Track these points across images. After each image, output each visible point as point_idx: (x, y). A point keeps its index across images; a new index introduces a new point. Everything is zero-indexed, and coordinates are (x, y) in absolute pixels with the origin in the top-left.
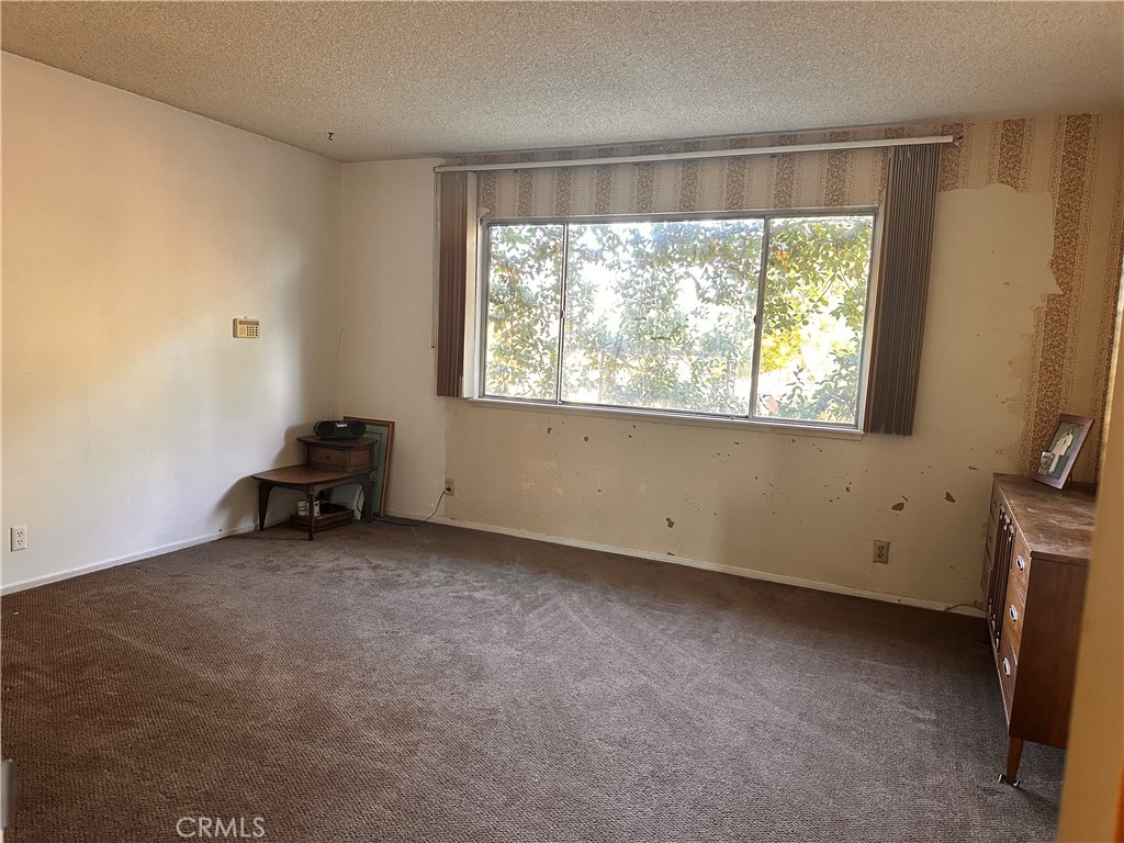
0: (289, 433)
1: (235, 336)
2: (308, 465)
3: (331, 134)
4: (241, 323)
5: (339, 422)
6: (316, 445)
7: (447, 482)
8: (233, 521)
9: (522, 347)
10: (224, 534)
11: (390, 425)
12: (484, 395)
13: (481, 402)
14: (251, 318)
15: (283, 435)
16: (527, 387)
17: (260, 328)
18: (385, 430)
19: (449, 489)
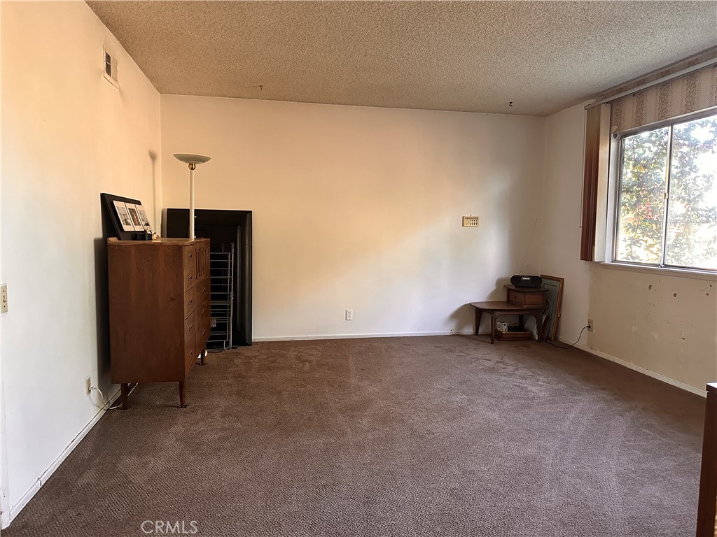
0: (499, 282)
1: (463, 226)
2: (509, 302)
3: (511, 103)
4: (466, 218)
5: (524, 276)
6: (513, 290)
7: (589, 322)
8: (460, 326)
9: (651, 225)
10: (453, 332)
11: (561, 280)
12: (615, 260)
13: (614, 266)
14: (473, 216)
15: (495, 282)
16: (645, 255)
17: (479, 221)
18: (558, 284)
19: (589, 327)
